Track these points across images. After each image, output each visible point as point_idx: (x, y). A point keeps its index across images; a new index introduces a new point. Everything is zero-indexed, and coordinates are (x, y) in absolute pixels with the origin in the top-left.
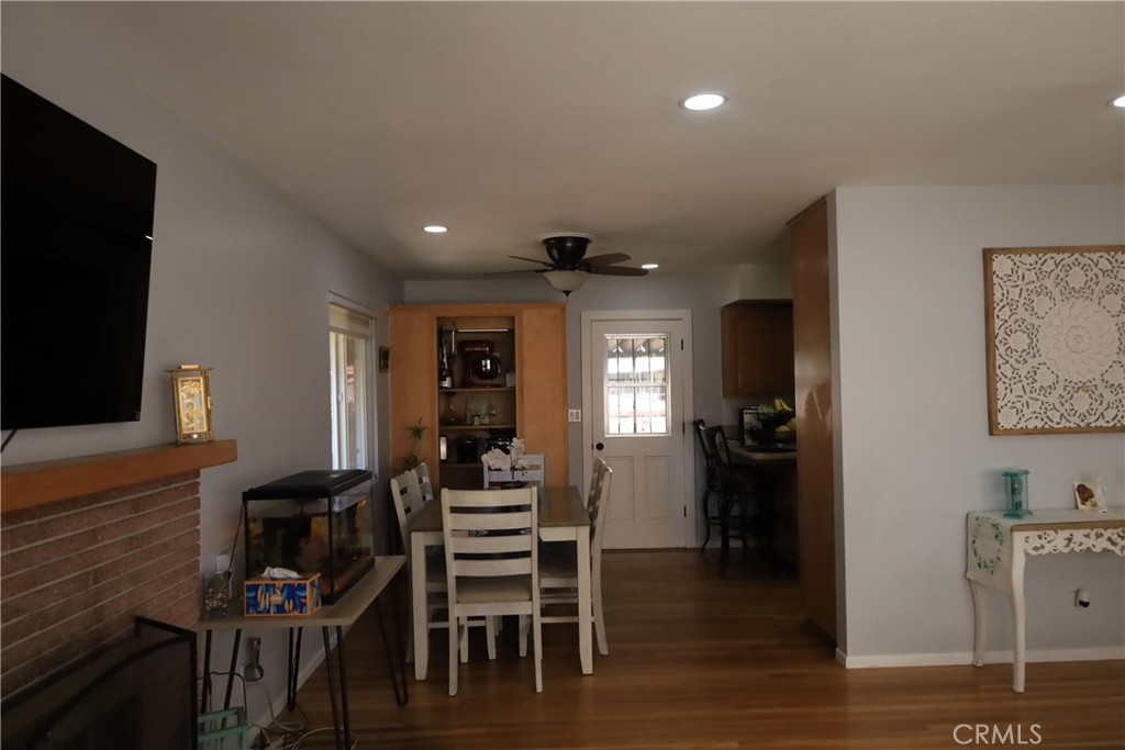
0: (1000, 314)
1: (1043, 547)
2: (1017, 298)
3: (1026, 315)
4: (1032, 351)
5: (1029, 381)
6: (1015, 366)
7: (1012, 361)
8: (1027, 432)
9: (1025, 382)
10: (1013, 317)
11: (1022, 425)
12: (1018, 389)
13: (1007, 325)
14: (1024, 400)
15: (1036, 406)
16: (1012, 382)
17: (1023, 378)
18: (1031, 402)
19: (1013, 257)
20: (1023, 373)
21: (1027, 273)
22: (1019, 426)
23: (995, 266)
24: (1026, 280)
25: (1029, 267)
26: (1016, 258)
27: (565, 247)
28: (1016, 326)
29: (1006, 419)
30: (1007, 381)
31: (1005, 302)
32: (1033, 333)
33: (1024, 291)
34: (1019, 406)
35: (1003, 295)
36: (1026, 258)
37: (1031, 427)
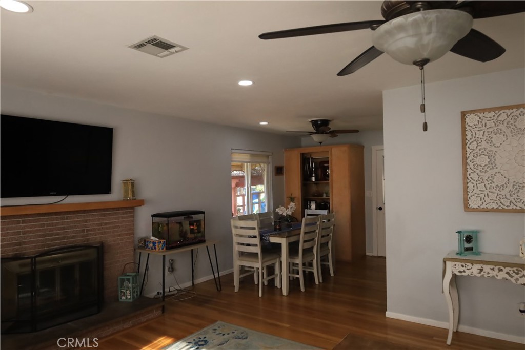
0: (470, 146)
1: (464, 271)
2: (482, 137)
3: (487, 146)
4: (491, 166)
5: (489, 182)
6: (480, 173)
7: (478, 171)
8: (487, 211)
9: (486, 183)
10: (479, 148)
11: (484, 206)
12: (481, 187)
13: (475, 152)
14: (485, 193)
15: (493, 196)
16: (478, 183)
17: (485, 181)
18: (490, 194)
19: (479, 114)
20: (485, 177)
21: (488, 123)
22: (482, 207)
23: (467, 121)
24: (488, 127)
25: (489, 119)
26: (481, 115)
27: (318, 124)
28: (480, 152)
29: (473, 203)
30: (475, 182)
31: (473, 139)
32: (491, 156)
33: (486, 133)
34: (482, 196)
35: (472, 135)
36: (487, 114)
37: (490, 207)
